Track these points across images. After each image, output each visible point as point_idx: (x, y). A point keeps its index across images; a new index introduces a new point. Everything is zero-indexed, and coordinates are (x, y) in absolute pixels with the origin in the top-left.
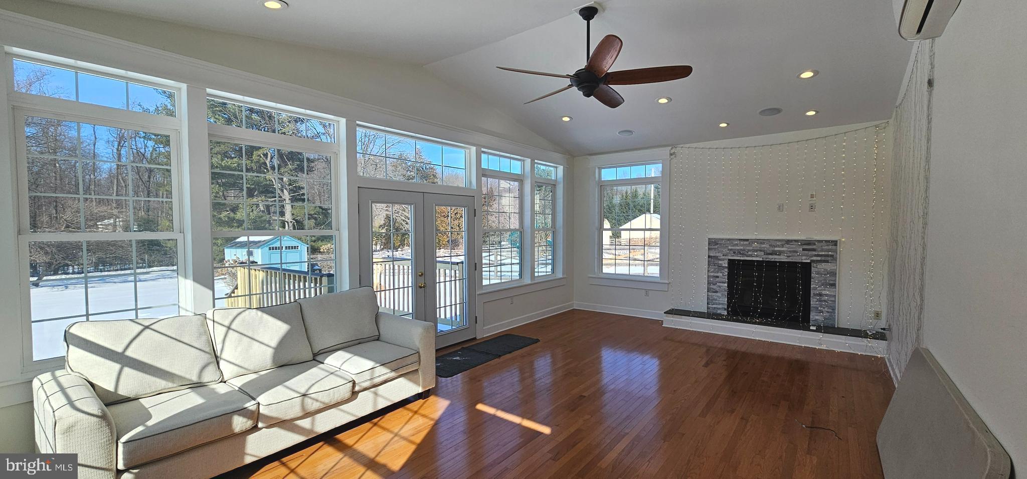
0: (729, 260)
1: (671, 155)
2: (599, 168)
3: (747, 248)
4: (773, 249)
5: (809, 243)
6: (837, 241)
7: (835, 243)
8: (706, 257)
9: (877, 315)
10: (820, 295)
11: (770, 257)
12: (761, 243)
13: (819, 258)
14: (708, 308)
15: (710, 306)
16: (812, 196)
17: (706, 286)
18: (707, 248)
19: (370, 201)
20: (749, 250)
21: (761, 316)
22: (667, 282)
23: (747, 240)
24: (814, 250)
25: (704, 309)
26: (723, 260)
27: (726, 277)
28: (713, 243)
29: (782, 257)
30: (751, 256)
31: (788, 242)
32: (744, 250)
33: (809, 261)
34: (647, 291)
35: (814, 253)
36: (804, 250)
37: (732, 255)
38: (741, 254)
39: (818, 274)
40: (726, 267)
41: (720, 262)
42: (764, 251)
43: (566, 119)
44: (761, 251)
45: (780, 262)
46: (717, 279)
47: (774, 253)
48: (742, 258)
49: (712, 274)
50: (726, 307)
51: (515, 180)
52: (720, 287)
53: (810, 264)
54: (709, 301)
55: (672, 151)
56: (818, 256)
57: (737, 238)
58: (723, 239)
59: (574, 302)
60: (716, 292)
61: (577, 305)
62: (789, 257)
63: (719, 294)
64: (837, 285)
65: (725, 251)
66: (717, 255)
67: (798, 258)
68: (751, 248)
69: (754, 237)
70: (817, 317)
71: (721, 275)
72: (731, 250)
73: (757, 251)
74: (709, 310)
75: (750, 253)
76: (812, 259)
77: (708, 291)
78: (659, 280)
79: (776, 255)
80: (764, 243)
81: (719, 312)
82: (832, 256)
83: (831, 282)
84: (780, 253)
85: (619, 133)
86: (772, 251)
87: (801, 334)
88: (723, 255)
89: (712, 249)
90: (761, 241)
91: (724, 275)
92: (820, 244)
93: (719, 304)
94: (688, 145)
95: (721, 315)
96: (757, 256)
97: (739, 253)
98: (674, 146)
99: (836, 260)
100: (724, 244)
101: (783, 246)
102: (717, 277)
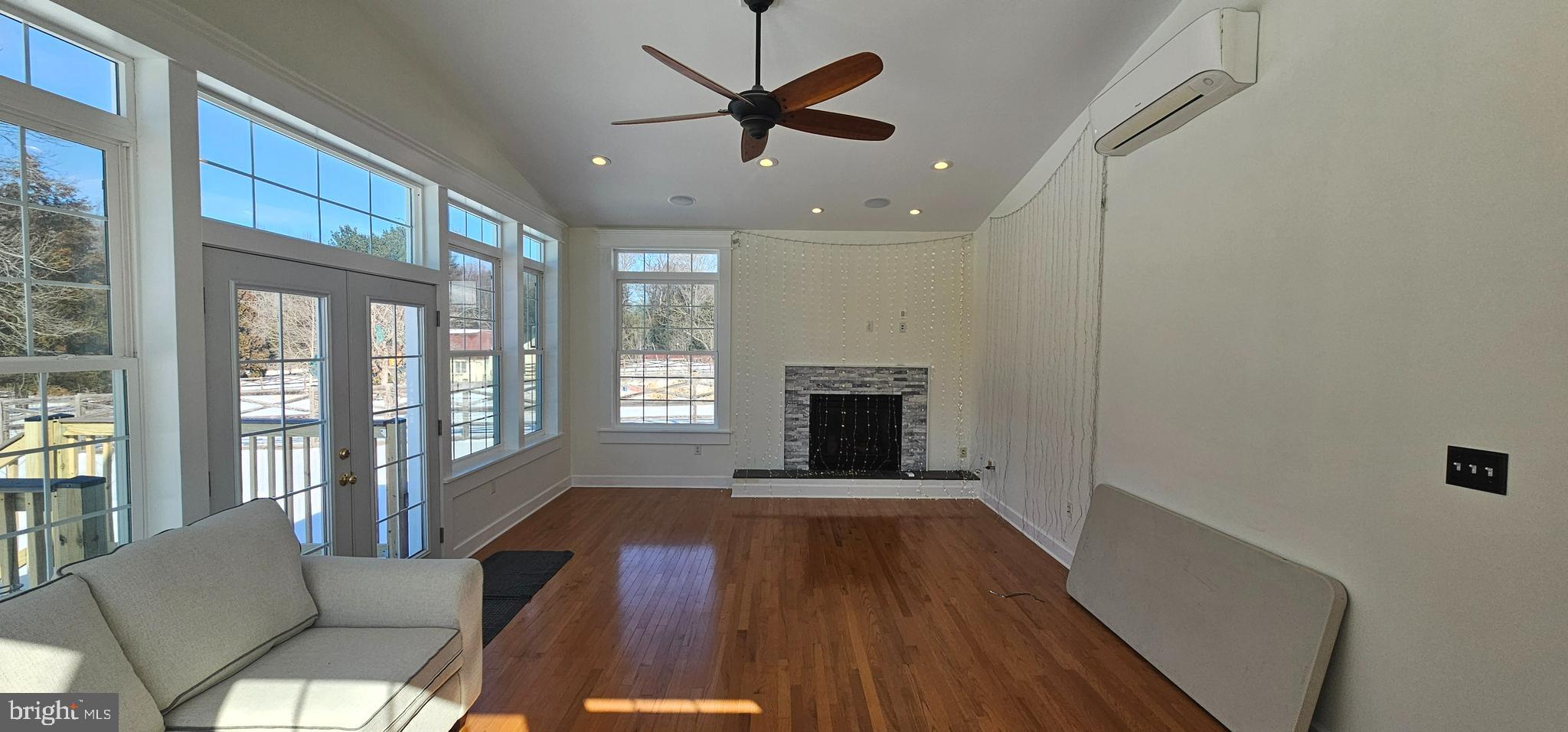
0: (811, 395)
1: (735, 242)
2: (614, 250)
3: (834, 379)
4: (862, 379)
5: (900, 371)
6: (927, 369)
7: (926, 371)
8: (783, 393)
9: (963, 452)
10: (912, 434)
11: (860, 389)
12: (849, 372)
13: (910, 390)
14: (785, 464)
15: (788, 460)
16: (903, 314)
17: (782, 433)
18: (783, 379)
19: (232, 284)
20: (835, 382)
21: (858, 466)
22: (728, 430)
23: (833, 368)
24: (905, 380)
25: (780, 466)
26: (805, 395)
27: (808, 419)
28: (791, 372)
29: (872, 389)
30: (838, 389)
31: (879, 370)
32: (829, 381)
33: (900, 394)
34: (698, 447)
35: (905, 383)
36: (896, 379)
37: (816, 388)
38: (825, 386)
39: (909, 409)
40: (807, 405)
41: (800, 399)
42: (852, 382)
43: (599, 161)
44: (849, 382)
45: (870, 396)
46: (797, 423)
47: (863, 385)
48: (827, 393)
49: (790, 416)
50: (808, 460)
51: (487, 258)
52: (800, 433)
53: (900, 396)
54: (787, 453)
55: (736, 237)
56: (907, 386)
57: (822, 365)
58: (803, 367)
59: (573, 476)
60: (796, 440)
61: (577, 480)
62: (879, 389)
63: (799, 443)
64: (928, 420)
65: (807, 383)
66: (797, 388)
67: (890, 390)
68: (837, 379)
69: (840, 364)
70: (908, 462)
71: (802, 415)
72: (814, 381)
73: (844, 382)
74: (787, 466)
75: (836, 385)
76: (903, 391)
77: (785, 440)
78: (716, 429)
79: (866, 386)
80: (852, 372)
81: (799, 467)
82: (922, 386)
83: (922, 418)
84: (871, 383)
85: (670, 200)
86: (862, 382)
87: (901, 484)
88: (805, 389)
89: (792, 381)
90: (849, 369)
91: (804, 417)
92: (913, 372)
93: (800, 456)
94: (757, 232)
95: (801, 471)
96: (845, 389)
97: (824, 385)
98: (738, 230)
99: (927, 391)
100: (805, 374)
101: (872, 375)
102: (797, 419)
